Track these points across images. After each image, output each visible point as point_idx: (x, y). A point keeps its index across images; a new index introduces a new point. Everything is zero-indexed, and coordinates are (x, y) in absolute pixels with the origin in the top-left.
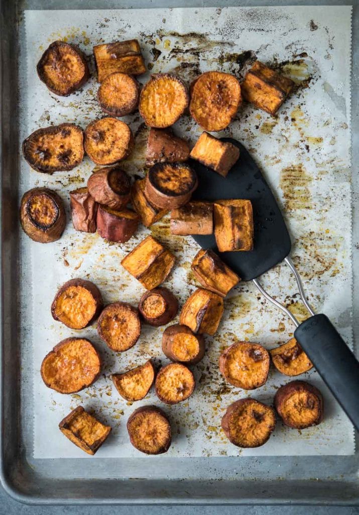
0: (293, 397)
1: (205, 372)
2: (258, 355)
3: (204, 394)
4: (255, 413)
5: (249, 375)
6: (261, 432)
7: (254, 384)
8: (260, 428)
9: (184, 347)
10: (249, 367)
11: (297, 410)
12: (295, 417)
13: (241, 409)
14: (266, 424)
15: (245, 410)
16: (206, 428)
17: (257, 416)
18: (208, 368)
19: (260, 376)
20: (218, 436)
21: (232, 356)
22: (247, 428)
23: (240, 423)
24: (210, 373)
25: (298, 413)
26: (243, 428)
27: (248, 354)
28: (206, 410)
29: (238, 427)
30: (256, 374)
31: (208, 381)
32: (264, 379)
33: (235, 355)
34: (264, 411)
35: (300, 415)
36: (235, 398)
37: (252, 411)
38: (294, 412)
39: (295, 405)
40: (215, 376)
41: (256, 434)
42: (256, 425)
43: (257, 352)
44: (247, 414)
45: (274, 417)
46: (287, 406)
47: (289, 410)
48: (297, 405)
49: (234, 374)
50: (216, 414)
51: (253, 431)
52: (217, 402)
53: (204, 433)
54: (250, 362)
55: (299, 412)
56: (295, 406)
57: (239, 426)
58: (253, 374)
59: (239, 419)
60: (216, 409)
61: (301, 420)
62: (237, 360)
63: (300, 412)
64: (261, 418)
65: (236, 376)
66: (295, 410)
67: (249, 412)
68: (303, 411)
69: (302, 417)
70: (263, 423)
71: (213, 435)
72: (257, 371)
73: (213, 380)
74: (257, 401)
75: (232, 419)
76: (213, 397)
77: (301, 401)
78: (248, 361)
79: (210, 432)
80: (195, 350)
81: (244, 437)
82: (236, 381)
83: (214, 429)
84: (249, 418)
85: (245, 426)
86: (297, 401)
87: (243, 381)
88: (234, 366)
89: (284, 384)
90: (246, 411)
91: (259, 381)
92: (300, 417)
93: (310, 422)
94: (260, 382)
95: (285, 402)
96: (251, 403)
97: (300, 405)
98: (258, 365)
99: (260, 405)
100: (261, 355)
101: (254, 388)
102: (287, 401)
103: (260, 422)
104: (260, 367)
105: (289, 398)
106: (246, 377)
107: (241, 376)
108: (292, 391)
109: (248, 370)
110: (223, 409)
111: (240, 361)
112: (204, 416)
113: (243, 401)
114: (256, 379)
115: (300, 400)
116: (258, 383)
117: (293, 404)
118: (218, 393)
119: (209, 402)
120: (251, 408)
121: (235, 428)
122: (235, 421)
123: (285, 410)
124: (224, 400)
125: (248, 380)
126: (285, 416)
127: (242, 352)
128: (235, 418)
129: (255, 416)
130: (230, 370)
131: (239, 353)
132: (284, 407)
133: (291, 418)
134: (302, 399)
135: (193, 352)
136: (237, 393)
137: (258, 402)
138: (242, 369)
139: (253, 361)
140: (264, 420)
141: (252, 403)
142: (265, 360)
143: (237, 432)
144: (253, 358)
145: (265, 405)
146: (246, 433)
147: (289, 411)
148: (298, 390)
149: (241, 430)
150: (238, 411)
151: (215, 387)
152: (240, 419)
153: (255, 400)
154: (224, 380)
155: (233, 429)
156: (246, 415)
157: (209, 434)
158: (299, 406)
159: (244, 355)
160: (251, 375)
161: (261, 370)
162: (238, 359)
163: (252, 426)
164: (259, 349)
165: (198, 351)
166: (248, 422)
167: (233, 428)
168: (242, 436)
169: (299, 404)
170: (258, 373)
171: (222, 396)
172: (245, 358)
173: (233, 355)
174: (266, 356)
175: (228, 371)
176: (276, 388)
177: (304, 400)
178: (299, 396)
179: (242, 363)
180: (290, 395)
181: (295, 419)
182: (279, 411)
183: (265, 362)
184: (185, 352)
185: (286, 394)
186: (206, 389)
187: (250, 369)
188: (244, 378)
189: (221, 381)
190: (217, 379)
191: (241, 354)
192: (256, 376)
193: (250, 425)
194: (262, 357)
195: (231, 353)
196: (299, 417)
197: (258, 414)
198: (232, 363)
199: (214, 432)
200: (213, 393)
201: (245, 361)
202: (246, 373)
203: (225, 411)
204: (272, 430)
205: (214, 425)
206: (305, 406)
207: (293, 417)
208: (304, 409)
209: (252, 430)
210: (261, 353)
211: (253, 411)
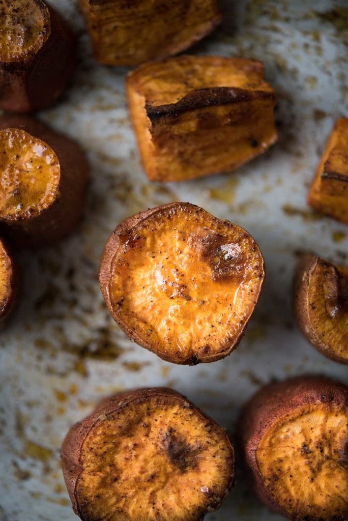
0: (305, 419)
1: (61, 283)
2: (230, 258)
3: (41, 344)
4: (174, 438)
5: (187, 316)
6: (179, 502)
7: (195, 347)
8: (179, 491)
9: (11, 176)
10: (194, 290)
11: (309, 464)
12: (294, 483)
13: (132, 416)
14: (200, 483)
15: (146, 420)
16: (19, 445)
17: (177, 448)
18: (71, 273)
19: (220, 328)
20: (50, 478)
21: (148, 240)
22: (137, 480)
23: (119, 458)
24: (73, 288)
25: (310, 473)
26: (123, 478)
27: (200, 248)
28: (32, 393)
29: (108, 469)
30: (209, 319)
31: (60, 308)
32: (230, 340)
33: (160, 243)
34: (205, 440)
35: (312, 480)
36: (129, 381)
37: (165, 429)
38: (297, 469)
39: (305, 445)
40: (85, 300)
41: (159, 505)
42: (168, 476)
43: (230, 250)
44: (147, 435)
45: (230, 466)
46: (279, 441)
47: (282, 456)
48: (312, 447)
49: (141, 300)
50: (61, 411)
51: (153, 494)
52: (74, 378)
53: (8, 458)
54: (200, 277)
55: (313, 471)
56: (305, 450)
57: (113, 465)
58: (199, 317)
59: (117, 445)
60: (61, 397)
61: (312, 497)
62: (162, 258)
63: (315, 472)
64: (188, 459)
65: (144, 308)
66: (302, 462)
67: (154, 432)
68: (324, 472)
69: (319, 488)
70: (191, 476)
71: (37, 471)
72: (215, 310)
73: (78, 311)
74: (190, 403)
75: (98, 439)
76: (63, 360)
77: (326, 440)
78: (193, 268)
79: (30, 460)
80: (43, 192)
81: (121, 505)
82: (142, 325)
83: (42, 454)
84: (150, 448)
85: (132, 471)
86: (317, 433)
87: (163, 330)
88: (147, 275)
89: (281, 374)
90: (148, 426)
91: (211, 342)
92: (313, 487)
93: (338, 510)
94: (216, 345)
95: (278, 429)
96: (169, 404)
97: (322, 451)
98: (221, 291)
99: (196, 419)
100: (241, 260)
101: (192, 360)
102: (284, 430)
103: (183, 471)
104: (227, 301)
105: (293, 420)
106: (173, 319)
107: (161, 313)
108: (307, 400)
109: (189, 298)
110: (83, 404)
111: (170, 261)
112: (24, 410)
113: (145, 395)
114: (205, 333)
115: (324, 436)
116: (207, 348)
117: (299, 442)
118: (83, 352)
119: (50, 371)
120: (167, 421)
121: (100, 469)
122: (105, 449)
123: (271, 453)
124: (94, 379)
125: (180, 329)
126: (265, 472)
127: (183, 238)
128: (107, 437)
129: (171, 446)
130: (129, 283)
131: (172, 240)
132: (271, 445)
133: (283, 483)
134: (333, 433)
135: (37, 195)
136: (135, 367)
137: (192, 407)
138: (168, 292)
139: (210, 272)
140: (196, 467)
141: (173, 405)
142: (248, 278)
143: (103, 484)
144: (212, 265)
145: (211, 424)
146: (131, 493)
147: (281, 461)
148: (329, 400)
149: (116, 480)
150: (122, 421)
151: (76, 333)
152: (124, 444)
153: (184, 398)
154: (108, 318)
155: (93, 473)
156: (143, 439)
157: (23, 465)
158: (317, 452)
159: (187, 250)
160: (194, 319)
161: (225, 311)
162: (165, 256)
163: (153, 477)
164: (239, 241)
165: (51, 199)
166: (146, 461)
167: (93, 467)
168: (114, 500)
169: (320, 446)
170: (217, 318)
171: (93, 366)
172: (186, 258)
173: (154, 242)
174: (257, 267)
175: (125, 285)
176: (255, 381)
177: (337, 439)
178: (326, 420)
179: (173, 271)
180: (298, 410)
181: (293, 491)
182: (251, 455)
183: (247, 287)
184: (11, 189)
185: (285, 403)
186: (48, 333)
187: (194, 295)
188: (169, 322)
189: (99, 320)
190: (90, 311)
191: (178, 244)
192: (208, 325)
193: (150, 472)
194: (242, 269)
195: (145, 232)
196: (307, 488)
197: (182, 443)
198: (142, 265)
199: (40, 464)
200: (67, 347)
201: (184, 268)
202: (177, 306)
203: (88, 411)
204: (214, 506)
205: (46, 443)
206: (335, 457)
207: (289, 482)
208: (329, 467)
209: (151, 489)
210: (243, 254)
211: (171, 430)
